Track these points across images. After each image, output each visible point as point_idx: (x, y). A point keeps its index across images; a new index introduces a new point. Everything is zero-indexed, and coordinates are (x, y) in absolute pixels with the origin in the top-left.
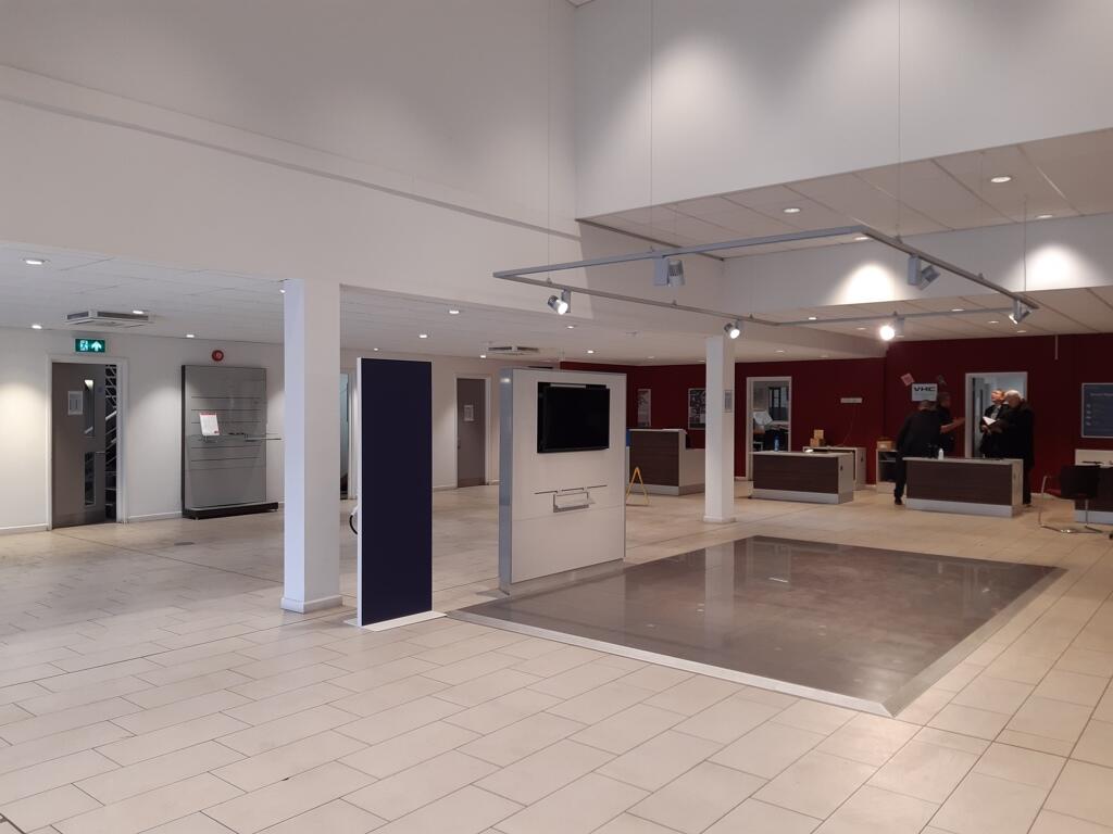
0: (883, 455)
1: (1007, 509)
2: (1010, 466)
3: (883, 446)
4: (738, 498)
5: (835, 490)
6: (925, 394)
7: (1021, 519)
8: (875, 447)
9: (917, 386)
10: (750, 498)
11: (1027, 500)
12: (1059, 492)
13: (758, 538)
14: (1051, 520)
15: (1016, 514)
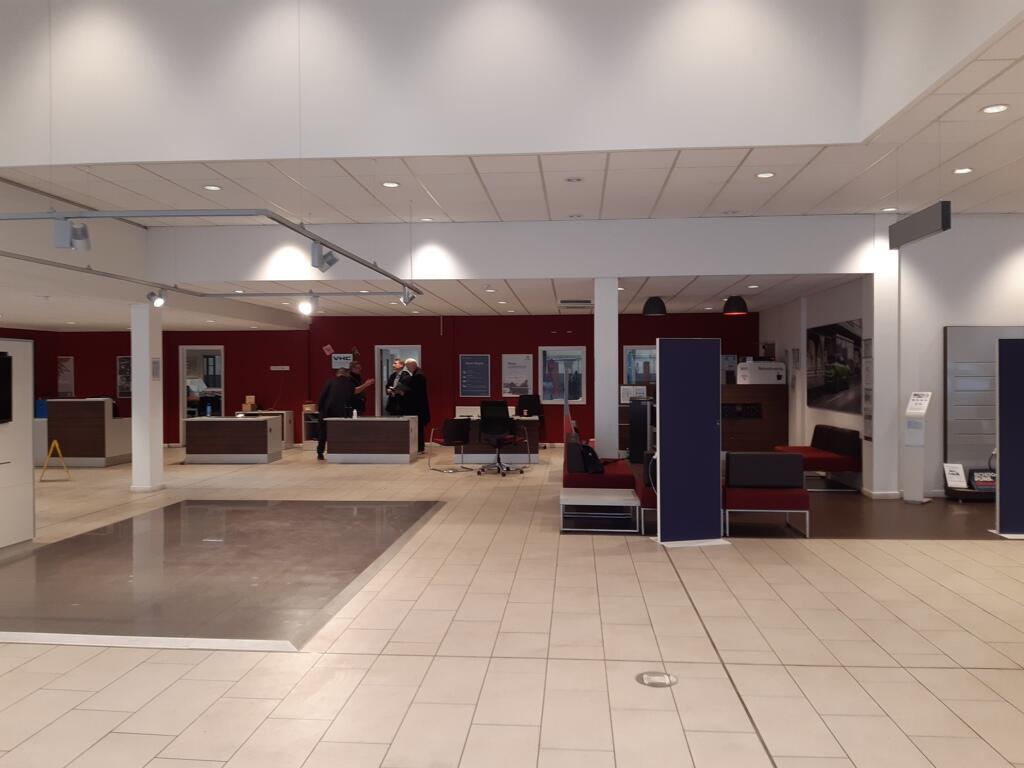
0: (308, 417)
1: (406, 457)
2: (408, 421)
3: (308, 408)
4: (169, 465)
5: (264, 451)
6: (342, 362)
7: (417, 463)
8: (301, 409)
9: (336, 355)
10: (182, 463)
11: (421, 448)
12: (442, 440)
13: (189, 502)
14: (438, 463)
15: (412, 461)
